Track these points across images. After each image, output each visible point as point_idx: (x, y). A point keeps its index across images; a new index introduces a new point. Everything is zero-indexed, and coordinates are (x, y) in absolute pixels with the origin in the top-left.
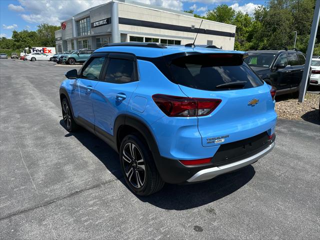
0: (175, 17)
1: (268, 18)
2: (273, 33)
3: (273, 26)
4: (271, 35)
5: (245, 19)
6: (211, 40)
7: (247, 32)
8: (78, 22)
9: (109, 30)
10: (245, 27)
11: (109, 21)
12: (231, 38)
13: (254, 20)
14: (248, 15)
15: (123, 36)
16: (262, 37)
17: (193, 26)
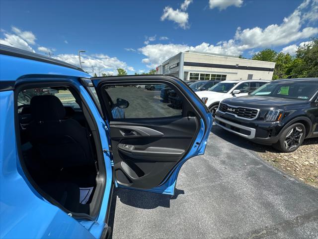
0: (224, 59)
1: (310, 55)
2: (314, 67)
3: (315, 61)
4: (311, 69)
5: (286, 58)
6: (252, 74)
7: (286, 67)
8: (164, 66)
9: (178, 70)
10: (285, 64)
11: (178, 64)
12: (270, 72)
13: (295, 58)
14: (289, 55)
15: (186, 73)
16: (301, 71)
17: (237, 65)
